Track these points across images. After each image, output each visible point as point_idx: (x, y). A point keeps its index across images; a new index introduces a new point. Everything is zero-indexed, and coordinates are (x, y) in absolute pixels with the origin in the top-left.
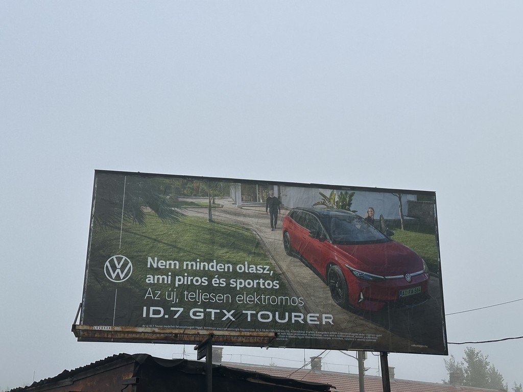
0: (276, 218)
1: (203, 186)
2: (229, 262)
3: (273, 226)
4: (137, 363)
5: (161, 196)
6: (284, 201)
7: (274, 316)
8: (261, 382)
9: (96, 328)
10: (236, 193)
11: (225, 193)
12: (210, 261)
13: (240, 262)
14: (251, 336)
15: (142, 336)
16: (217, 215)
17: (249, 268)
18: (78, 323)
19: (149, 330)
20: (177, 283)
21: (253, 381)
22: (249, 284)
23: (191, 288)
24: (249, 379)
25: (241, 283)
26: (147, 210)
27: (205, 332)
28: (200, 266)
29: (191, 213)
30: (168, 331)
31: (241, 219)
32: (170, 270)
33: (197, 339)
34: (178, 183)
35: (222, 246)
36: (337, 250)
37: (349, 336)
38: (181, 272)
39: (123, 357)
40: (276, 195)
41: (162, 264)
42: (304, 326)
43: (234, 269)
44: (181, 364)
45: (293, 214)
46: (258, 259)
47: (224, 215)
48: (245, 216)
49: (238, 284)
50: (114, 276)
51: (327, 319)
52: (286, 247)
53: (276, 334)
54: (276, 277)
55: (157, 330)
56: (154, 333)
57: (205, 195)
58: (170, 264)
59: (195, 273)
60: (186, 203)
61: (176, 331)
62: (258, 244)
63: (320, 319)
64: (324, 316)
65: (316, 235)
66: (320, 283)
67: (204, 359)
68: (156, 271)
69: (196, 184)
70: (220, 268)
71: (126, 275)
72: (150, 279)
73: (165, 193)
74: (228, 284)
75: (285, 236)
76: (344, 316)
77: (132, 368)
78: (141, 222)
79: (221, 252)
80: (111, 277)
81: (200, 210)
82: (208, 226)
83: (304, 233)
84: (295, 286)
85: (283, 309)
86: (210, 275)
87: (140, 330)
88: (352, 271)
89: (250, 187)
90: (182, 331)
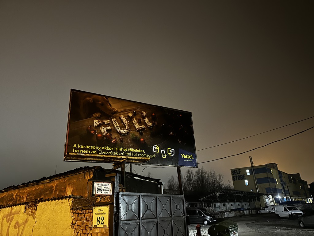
4: (95, 170)
8: (138, 178)
27: (124, 157)
30: (109, 157)
39: (87, 168)
77: (92, 173)
87: (98, 155)
90: (115, 157)
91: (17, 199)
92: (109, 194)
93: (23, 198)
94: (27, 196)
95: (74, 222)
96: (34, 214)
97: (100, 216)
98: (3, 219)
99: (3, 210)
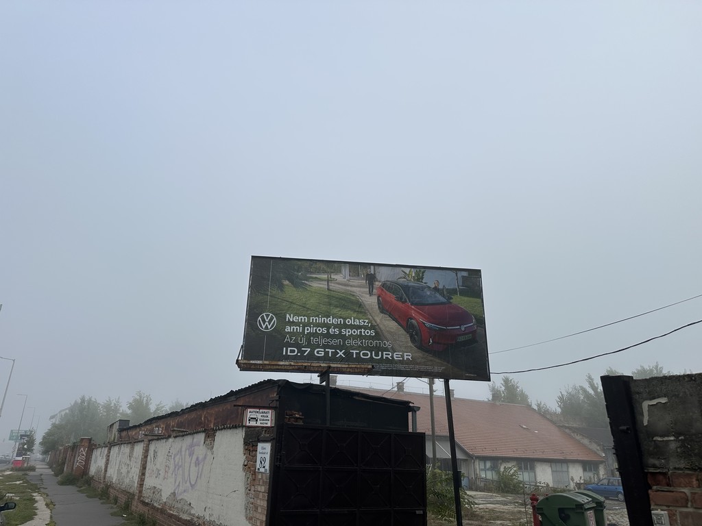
0: (373, 287)
1: (323, 266)
2: (341, 318)
3: (371, 293)
4: (279, 386)
5: (296, 273)
6: (378, 277)
7: (371, 354)
8: (363, 399)
9: (252, 362)
10: (346, 271)
11: (338, 271)
12: (328, 317)
13: (348, 318)
14: (356, 368)
15: (283, 367)
16: (333, 286)
17: (354, 321)
18: (240, 358)
19: (287, 363)
20: (306, 331)
21: (357, 398)
22: (354, 332)
23: (315, 335)
24: (354, 397)
25: (349, 332)
26: (287, 282)
27: (324, 365)
28: (321, 320)
29: (315, 285)
30: (300, 364)
31: (349, 288)
32: (301, 323)
33: (320, 370)
34: (307, 264)
35: (336, 306)
36: (413, 309)
37: (423, 368)
38: (309, 324)
39: (270, 381)
40: (372, 272)
41: (296, 319)
42: (392, 361)
43: (344, 322)
44: (309, 387)
45: (384, 285)
46: (360, 316)
47: (338, 286)
48: (351, 286)
49: (347, 332)
50: (264, 327)
51: (407, 356)
52: (379, 307)
53: (373, 366)
54: (372, 327)
56: (291, 365)
57: (325, 272)
58: (301, 319)
59: (318, 325)
60: (312, 278)
61: (306, 364)
62: (360, 305)
63: (403, 356)
64: (405, 354)
65: (400, 299)
66: (402, 331)
67: (324, 383)
68: (292, 323)
69: (318, 265)
70: (335, 321)
71: (272, 326)
72: (288, 329)
73: (298, 271)
74: (340, 332)
75: (378, 299)
76: (419, 354)
77: (276, 389)
78: (282, 291)
79: (335, 311)
80: (262, 327)
81: (321, 282)
82: (327, 293)
83: (392, 298)
84: (386, 334)
85: (378, 349)
86: (328, 326)
87: (281, 363)
88: (424, 323)
89: (355, 267)
90: (309, 364)
91: (205, 422)
92: (269, 425)
93: (211, 422)
95: (246, 464)
96: (213, 448)
97: (263, 456)
98: (186, 451)
99: (186, 438)
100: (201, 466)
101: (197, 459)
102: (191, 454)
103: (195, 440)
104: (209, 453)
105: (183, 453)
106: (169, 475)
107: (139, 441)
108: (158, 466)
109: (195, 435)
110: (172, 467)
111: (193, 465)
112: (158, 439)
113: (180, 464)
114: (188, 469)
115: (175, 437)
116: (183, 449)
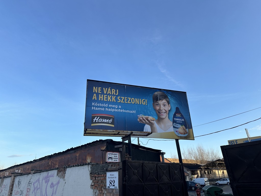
4: (107, 142)
8: (142, 149)
55: (114, 131)
77: (106, 144)
90: (123, 131)
91: (52, 165)
92: (118, 161)
94: (59, 163)
96: (64, 177)
97: (112, 179)
98: (42, 180)
99: (42, 173)
100: (55, 187)
101: (52, 184)
102: (47, 182)
103: (50, 174)
104: (62, 180)
105: (41, 182)
106: (30, 193)
107: (7, 177)
108: (22, 189)
109: (50, 171)
110: (32, 189)
111: (49, 187)
112: (21, 175)
113: (38, 187)
114: (45, 189)
115: (33, 173)
116: (41, 179)
